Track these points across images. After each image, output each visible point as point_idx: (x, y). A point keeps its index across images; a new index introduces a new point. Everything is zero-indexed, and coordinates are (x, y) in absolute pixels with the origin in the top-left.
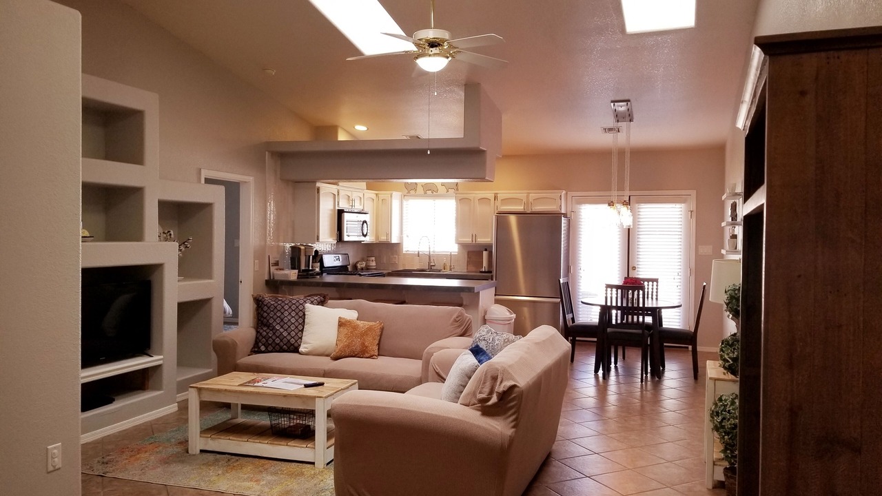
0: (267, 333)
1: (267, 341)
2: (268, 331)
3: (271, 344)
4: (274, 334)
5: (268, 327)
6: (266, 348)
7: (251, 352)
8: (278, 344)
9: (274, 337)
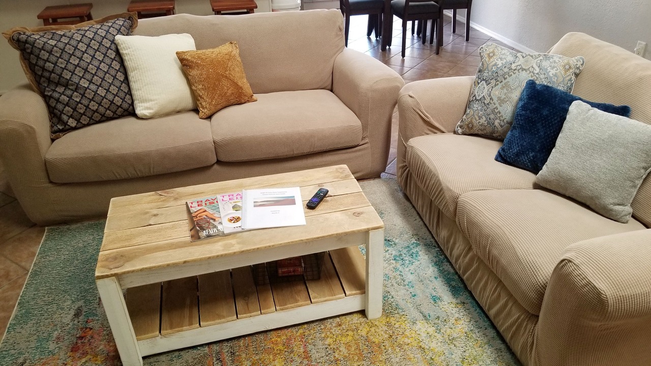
0: (70, 97)
1: (75, 109)
2: (69, 92)
3: (84, 114)
4: (83, 95)
5: (66, 86)
6: (78, 121)
7: (53, 132)
8: (96, 111)
9: (85, 102)
